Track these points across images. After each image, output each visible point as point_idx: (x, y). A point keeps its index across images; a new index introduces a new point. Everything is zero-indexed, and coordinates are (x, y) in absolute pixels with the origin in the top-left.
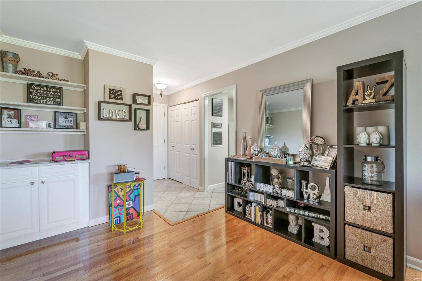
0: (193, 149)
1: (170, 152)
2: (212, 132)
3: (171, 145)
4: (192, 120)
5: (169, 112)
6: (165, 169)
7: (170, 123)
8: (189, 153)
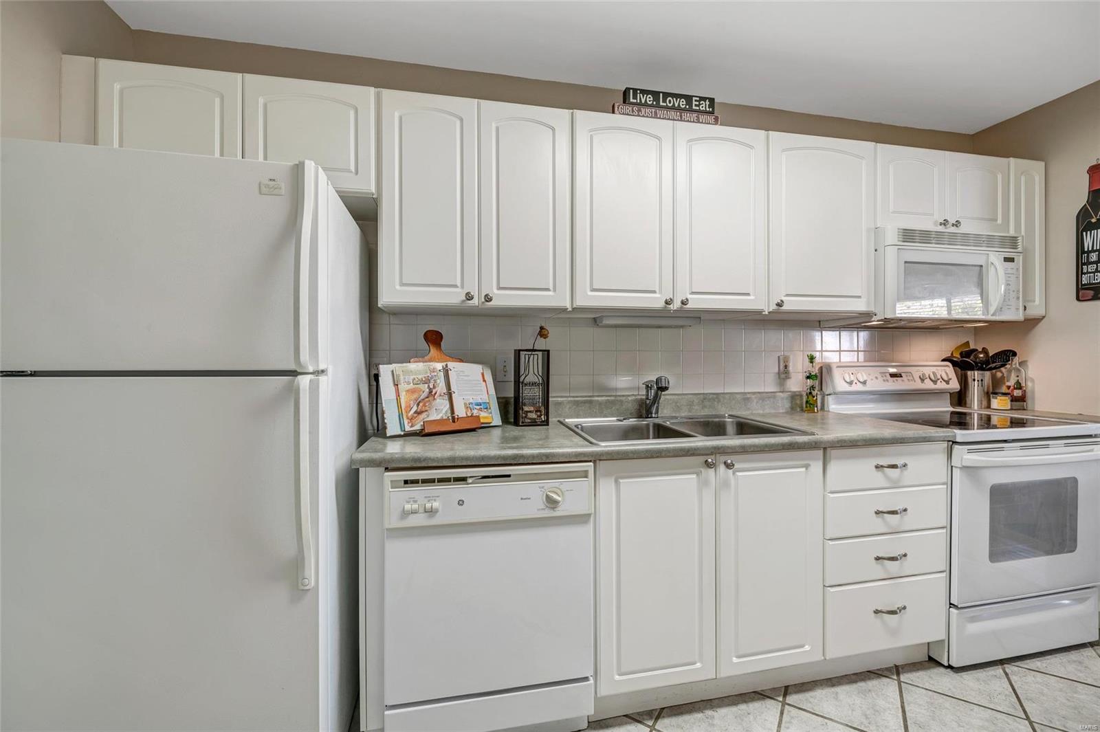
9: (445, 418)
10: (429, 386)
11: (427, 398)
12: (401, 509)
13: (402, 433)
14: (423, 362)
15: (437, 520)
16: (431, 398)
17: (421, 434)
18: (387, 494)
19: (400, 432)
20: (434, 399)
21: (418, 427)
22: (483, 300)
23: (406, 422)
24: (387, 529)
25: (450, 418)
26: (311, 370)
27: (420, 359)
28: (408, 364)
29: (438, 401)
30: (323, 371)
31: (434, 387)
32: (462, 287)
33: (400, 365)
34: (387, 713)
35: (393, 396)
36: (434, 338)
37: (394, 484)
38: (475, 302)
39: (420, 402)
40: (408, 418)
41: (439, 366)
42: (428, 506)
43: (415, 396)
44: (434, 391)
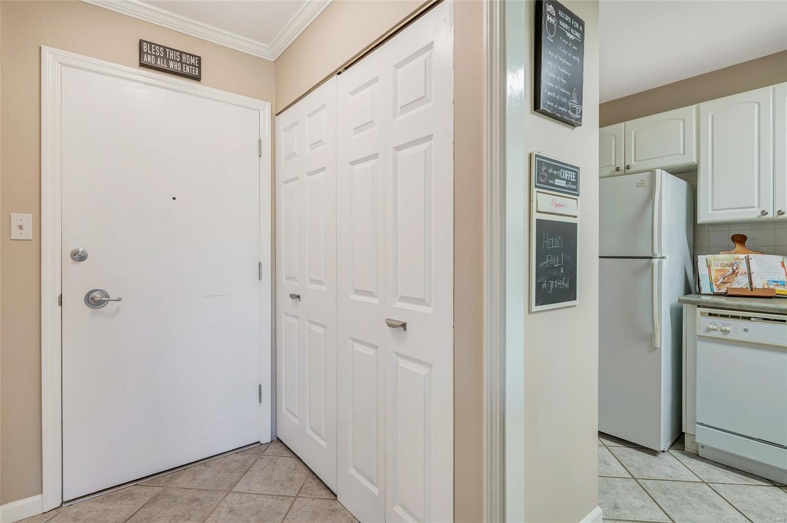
0: (404, 326)
1: (284, 320)
2: (536, 216)
3: (286, 287)
4: (398, 148)
5: (282, 136)
6: (260, 402)
7: (282, 188)
8: (376, 347)
9: (744, 287)
10: (733, 268)
11: (731, 275)
12: (707, 326)
13: (712, 293)
14: (730, 254)
15: (728, 337)
16: (734, 275)
17: (726, 295)
18: (698, 318)
19: (710, 292)
20: (737, 276)
21: (723, 291)
22: (777, 214)
23: (715, 287)
24: (698, 336)
25: (749, 288)
26: (658, 256)
27: (728, 252)
28: (718, 255)
29: (740, 277)
30: (664, 257)
31: (737, 269)
32: (759, 207)
33: (712, 255)
34: (697, 425)
35: (707, 273)
36: (740, 239)
37: (702, 314)
38: (770, 215)
39: (725, 277)
40: (716, 285)
41: (742, 256)
42: (723, 328)
43: (722, 273)
44: (736, 271)
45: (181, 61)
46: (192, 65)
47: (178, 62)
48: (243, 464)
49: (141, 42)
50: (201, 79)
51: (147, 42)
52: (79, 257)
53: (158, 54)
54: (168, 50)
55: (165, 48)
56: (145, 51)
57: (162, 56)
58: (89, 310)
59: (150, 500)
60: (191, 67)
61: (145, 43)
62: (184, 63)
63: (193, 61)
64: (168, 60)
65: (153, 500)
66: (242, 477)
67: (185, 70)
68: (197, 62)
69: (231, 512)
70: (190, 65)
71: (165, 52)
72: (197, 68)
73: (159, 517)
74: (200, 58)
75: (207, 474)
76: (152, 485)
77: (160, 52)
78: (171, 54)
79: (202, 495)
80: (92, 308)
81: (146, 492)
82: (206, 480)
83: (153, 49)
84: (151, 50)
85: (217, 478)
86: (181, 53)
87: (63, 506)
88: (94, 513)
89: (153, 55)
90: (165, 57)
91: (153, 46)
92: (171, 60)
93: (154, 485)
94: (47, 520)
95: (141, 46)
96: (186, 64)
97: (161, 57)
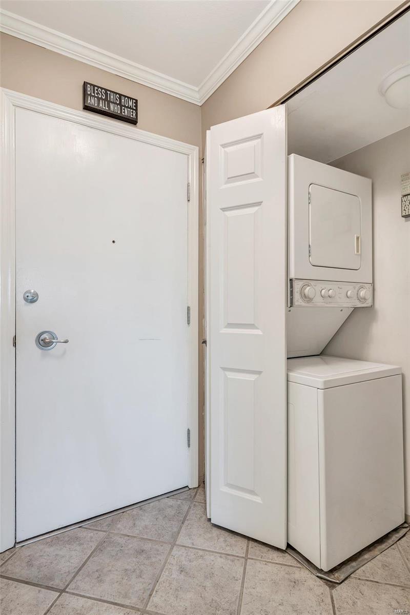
45: (120, 104)
46: (130, 108)
47: (118, 104)
48: (178, 512)
49: (85, 84)
50: (137, 122)
51: (91, 85)
52: (32, 299)
53: (100, 97)
54: (109, 92)
55: (106, 90)
56: (89, 93)
57: (104, 98)
58: (40, 351)
59: (97, 546)
60: (129, 110)
61: (88, 85)
62: (123, 106)
63: (131, 103)
64: (109, 102)
65: (100, 548)
66: (181, 527)
67: (124, 112)
68: (134, 104)
69: (182, 571)
70: (128, 107)
71: (106, 94)
72: (134, 111)
73: (110, 571)
74: (136, 101)
75: (146, 520)
76: (95, 528)
77: (102, 95)
78: (111, 97)
79: (147, 546)
80: (42, 349)
81: (92, 537)
82: (146, 527)
83: (96, 92)
84: (94, 93)
85: (158, 526)
86: (120, 95)
87: (16, 547)
88: (45, 557)
89: (96, 97)
90: (106, 99)
91: (96, 88)
92: (112, 102)
93: (97, 529)
94: (4, 562)
95: (86, 88)
96: (125, 106)
97: (102, 99)
